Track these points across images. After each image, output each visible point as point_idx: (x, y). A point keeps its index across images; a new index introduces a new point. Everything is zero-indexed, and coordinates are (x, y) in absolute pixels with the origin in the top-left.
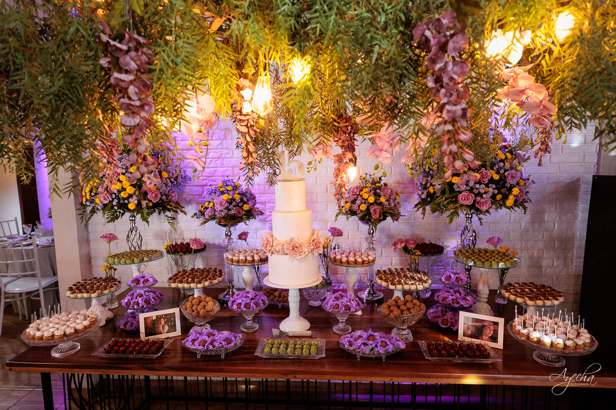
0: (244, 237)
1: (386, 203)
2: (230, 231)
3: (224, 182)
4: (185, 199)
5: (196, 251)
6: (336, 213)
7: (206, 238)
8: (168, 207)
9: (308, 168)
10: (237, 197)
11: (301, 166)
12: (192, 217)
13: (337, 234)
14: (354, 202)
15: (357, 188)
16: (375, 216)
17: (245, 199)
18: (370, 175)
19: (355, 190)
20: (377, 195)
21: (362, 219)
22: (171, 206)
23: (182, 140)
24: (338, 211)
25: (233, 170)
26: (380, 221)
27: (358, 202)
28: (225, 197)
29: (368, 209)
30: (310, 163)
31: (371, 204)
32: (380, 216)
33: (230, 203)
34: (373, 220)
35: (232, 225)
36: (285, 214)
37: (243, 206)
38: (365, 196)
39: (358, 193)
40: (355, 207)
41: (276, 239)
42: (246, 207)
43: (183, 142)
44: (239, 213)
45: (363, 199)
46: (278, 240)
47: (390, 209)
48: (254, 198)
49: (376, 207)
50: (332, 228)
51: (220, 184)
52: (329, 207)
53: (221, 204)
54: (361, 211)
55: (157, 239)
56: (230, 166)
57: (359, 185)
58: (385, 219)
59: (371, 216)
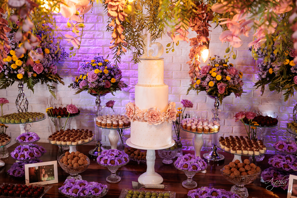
0: (111, 105)
1: (231, 81)
2: (100, 100)
3: (95, 58)
4: (63, 72)
5: (72, 115)
6: (187, 88)
7: (80, 104)
8: (50, 78)
9: (167, 49)
10: (106, 72)
11: (161, 47)
12: (69, 87)
13: (189, 105)
14: (203, 79)
15: (207, 67)
16: (221, 92)
17: (113, 74)
18: (219, 57)
19: (205, 69)
20: (224, 74)
21: (210, 94)
22: (51, 77)
23: (61, 22)
24: (190, 86)
25: (103, 49)
26: (225, 96)
27: (207, 79)
28: (96, 71)
29: (215, 85)
30: (169, 45)
31: (218, 81)
32: (225, 92)
33: (100, 77)
34: (219, 95)
35: (101, 95)
36: (146, 87)
37: (111, 79)
38: (214, 74)
39: (207, 72)
40: (205, 84)
41: (138, 108)
42: (113, 80)
43: (62, 24)
44: (108, 85)
45: (212, 77)
46: (140, 109)
47: (234, 87)
48: (120, 73)
49: (222, 84)
50: (184, 100)
51: (93, 61)
52: (182, 83)
53: (93, 77)
54: (210, 87)
55: (40, 104)
56: (101, 45)
57: (208, 65)
58: (229, 94)
59: (218, 92)
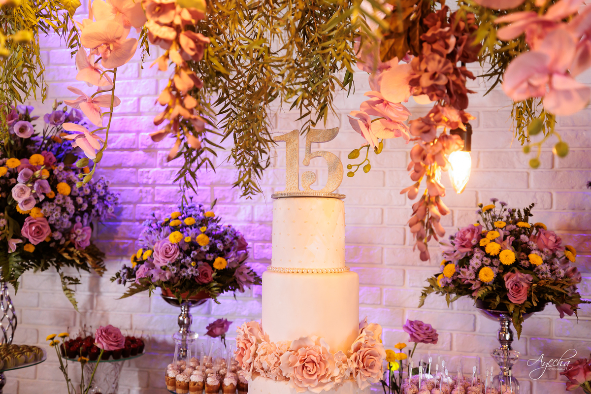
0: (218, 330)
1: (545, 268)
2: (188, 316)
3: (182, 207)
4: (117, 247)
5: (106, 356)
6: (419, 291)
7: (151, 327)
8: (66, 255)
9: (349, 167)
10: (203, 241)
11: (334, 166)
12: (113, 280)
13: (423, 337)
14: (464, 262)
15: (472, 230)
16: (517, 299)
17: (220, 246)
18: (503, 204)
19: (468, 236)
20: (522, 249)
21: (484, 304)
22: (71, 254)
23: (120, 132)
24: (428, 284)
25: (212, 191)
26: (531, 310)
27: (475, 262)
28: (175, 237)
29: (499, 280)
30: (354, 154)
31: (506, 268)
32: (529, 299)
33: (187, 253)
34: (511, 309)
35: (194, 302)
36: (290, 276)
37: (214, 260)
38: (493, 248)
39: (474, 242)
40: (467, 274)
41: (266, 339)
42: (220, 263)
43: (122, 135)
44: (206, 275)
45: (487, 255)
46: (272, 339)
47: (555, 284)
48: (244, 246)
49: (519, 275)
50: (411, 323)
51: (176, 213)
52: (408, 276)
53: (166, 254)
54: (483, 284)
55: (57, 324)
56: (208, 182)
57: (476, 224)
58: (540, 308)
59: (506, 298)
